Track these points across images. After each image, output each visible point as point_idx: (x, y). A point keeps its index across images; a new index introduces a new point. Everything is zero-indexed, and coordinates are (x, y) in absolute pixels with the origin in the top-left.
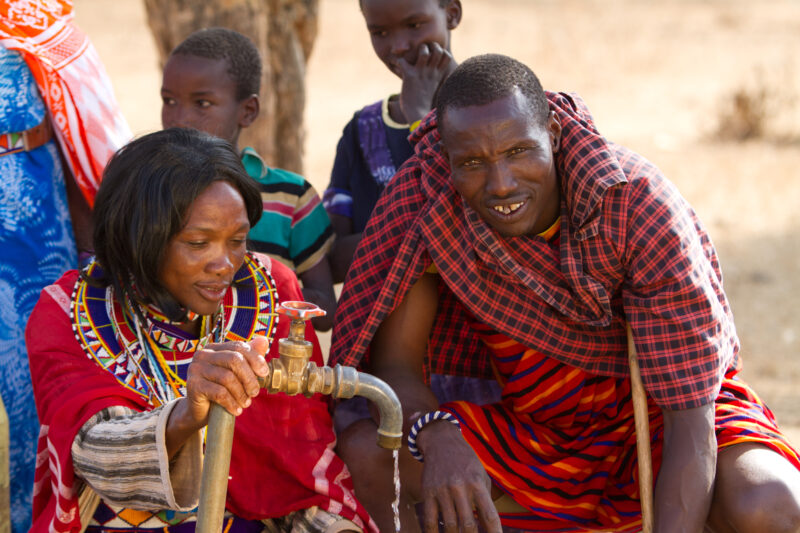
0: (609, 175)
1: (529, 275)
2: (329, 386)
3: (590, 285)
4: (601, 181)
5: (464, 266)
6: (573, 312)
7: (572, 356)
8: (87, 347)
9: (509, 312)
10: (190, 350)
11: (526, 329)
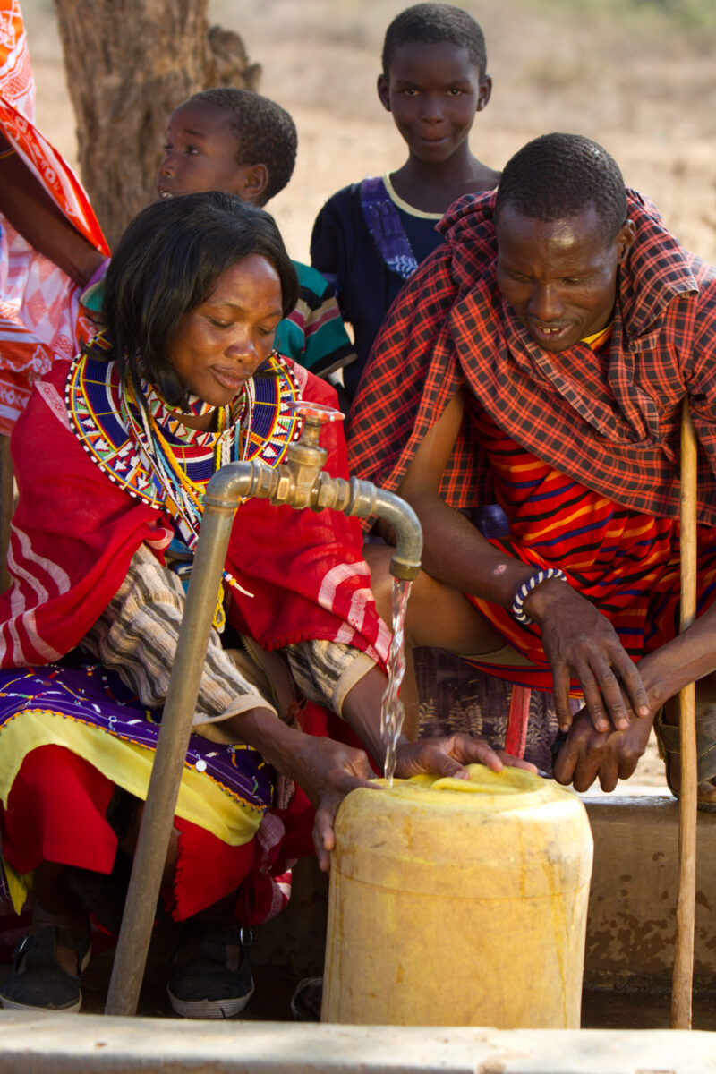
0: (680, 280)
1: (567, 384)
2: (342, 502)
3: (639, 397)
4: (670, 285)
5: (494, 367)
6: (614, 432)
7: (605, 484)
8: (84, 437)
9: (539, 424)
11: (556, 445)
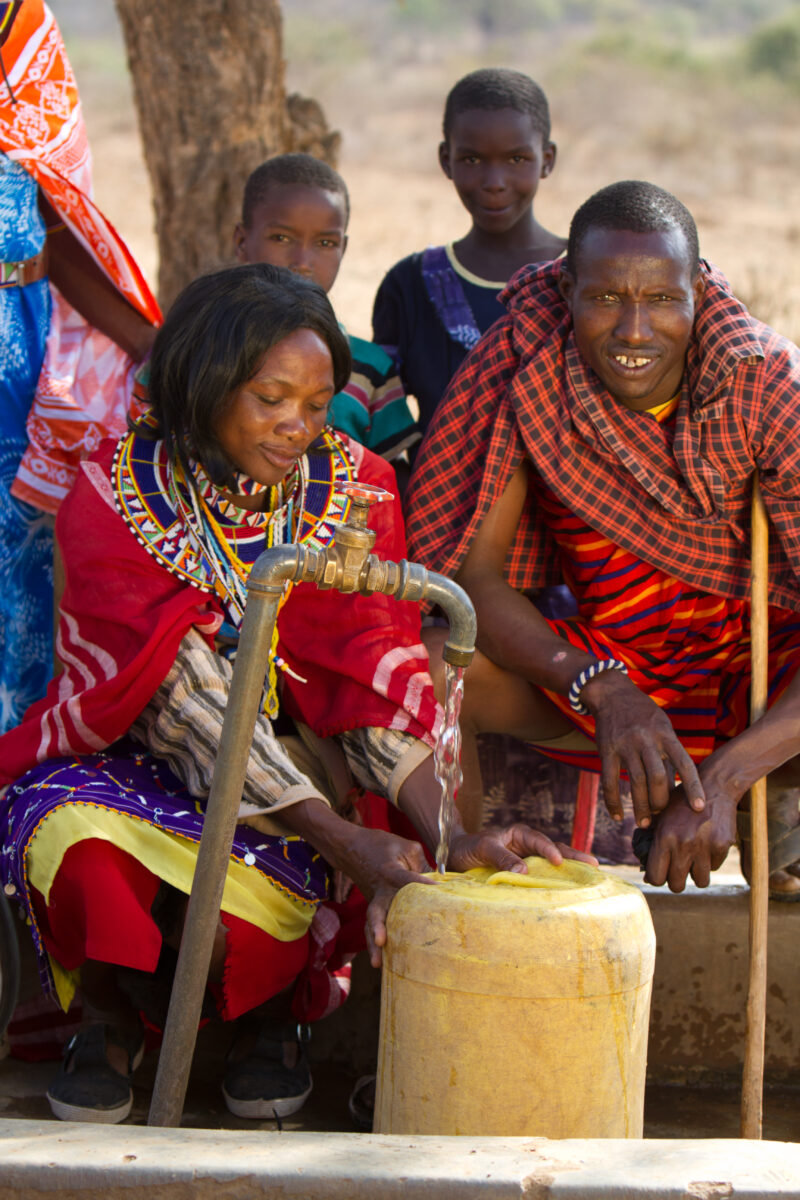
0: (744, 345)
1: (632, 456)
2: (393, 585)
3: (705, 469)
4: (733, 351)
5: (557, 438)
6: (679, 507)
7: (670, 561)
10: (263, 525)
11: (621, 519)
